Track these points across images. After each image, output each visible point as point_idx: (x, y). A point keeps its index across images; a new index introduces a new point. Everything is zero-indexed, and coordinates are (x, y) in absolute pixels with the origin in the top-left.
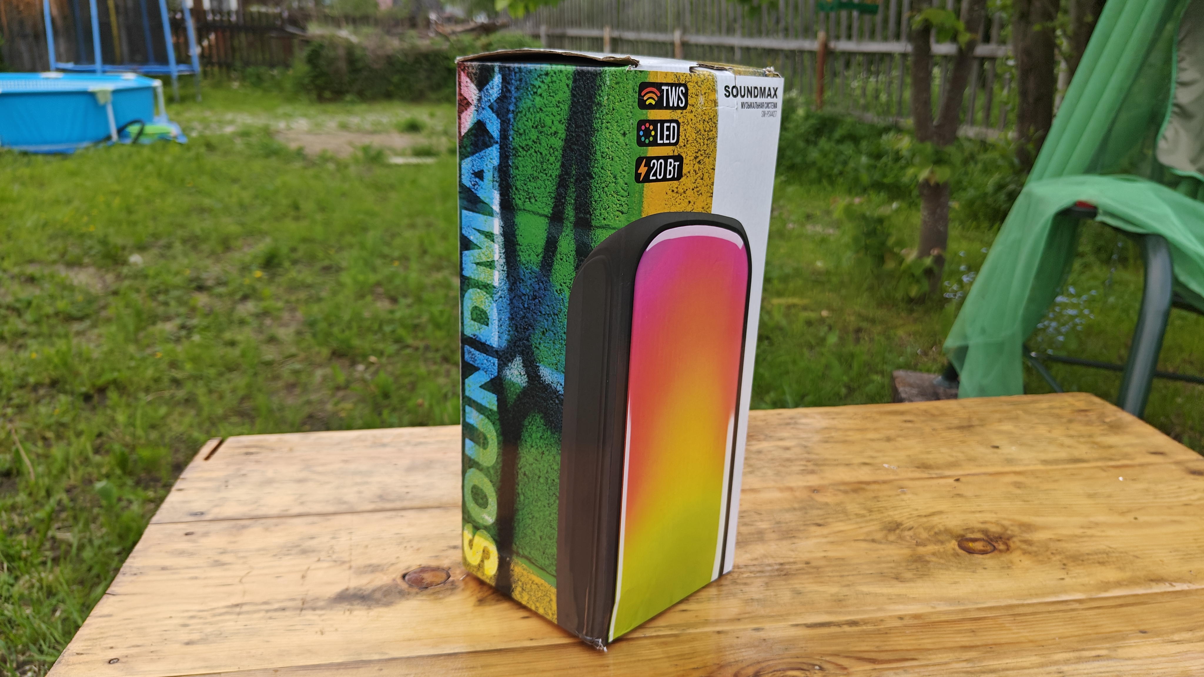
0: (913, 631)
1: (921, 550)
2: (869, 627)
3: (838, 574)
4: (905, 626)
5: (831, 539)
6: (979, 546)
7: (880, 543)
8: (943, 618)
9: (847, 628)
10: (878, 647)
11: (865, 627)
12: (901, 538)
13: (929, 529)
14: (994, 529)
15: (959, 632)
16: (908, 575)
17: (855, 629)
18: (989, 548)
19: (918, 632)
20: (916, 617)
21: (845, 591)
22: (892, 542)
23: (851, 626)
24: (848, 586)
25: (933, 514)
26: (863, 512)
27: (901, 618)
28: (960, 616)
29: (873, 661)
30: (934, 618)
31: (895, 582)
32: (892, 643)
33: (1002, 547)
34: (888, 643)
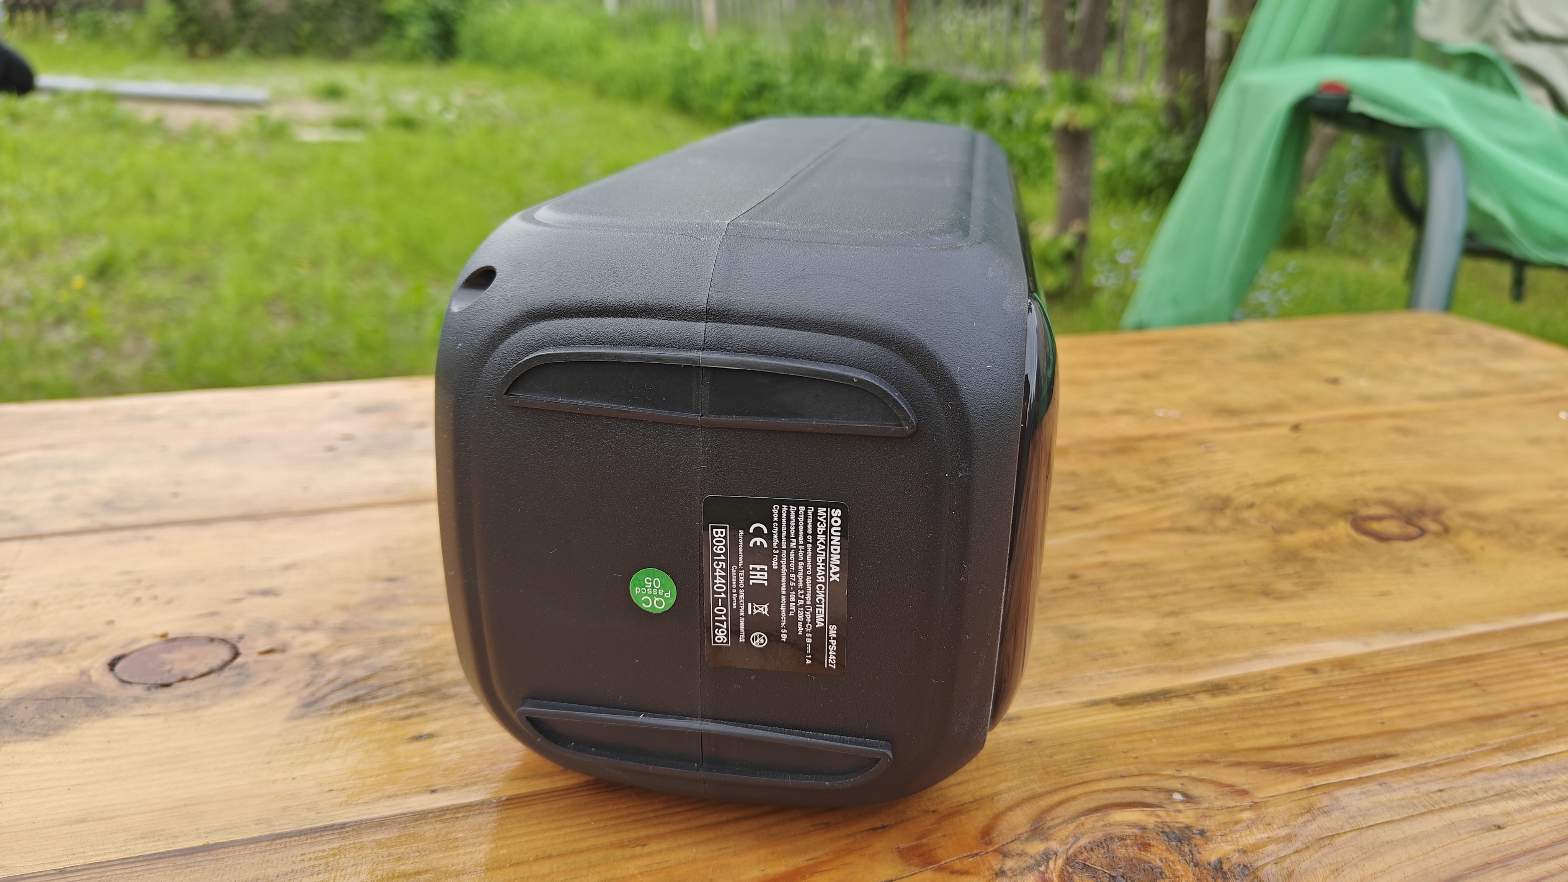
0: (1351, 693)
1: (1288, 540)
2: (1253, 695)
3: (1144, 593)
4: (1330, 685)
5: (1104, 531)
6: (1391, 527)
7: (1204, 532)
8: (1400, 663)
9: (1207, 701)
10: (1294, 736)
11: (1243, 696)
12: (1239, 521)
13: (1286, 504)
14: (1401, 499)
15: (1448, 688)
16: (1286, 586)
17: (1222, 700)
18: (1412, 530)
19: (1363, 695)
20: (1343, 664)
21: (1170, 625)
22: (1226, 531)
23: (1214, 695)
24: (1173, 614)
25: (1280, 481)
26: (1147, 483)
27: (1312, 669)
28: (1430, 657)
29: (1300, 769)
30: (1381, 665)
31: (1264, 601)
32: (1320, 724)
33: (1433, 526)
34: (1314, 725)
